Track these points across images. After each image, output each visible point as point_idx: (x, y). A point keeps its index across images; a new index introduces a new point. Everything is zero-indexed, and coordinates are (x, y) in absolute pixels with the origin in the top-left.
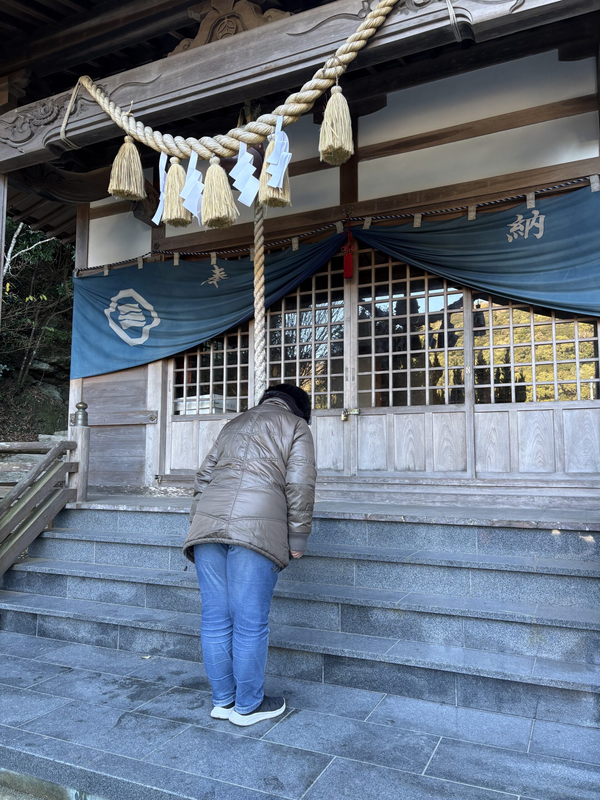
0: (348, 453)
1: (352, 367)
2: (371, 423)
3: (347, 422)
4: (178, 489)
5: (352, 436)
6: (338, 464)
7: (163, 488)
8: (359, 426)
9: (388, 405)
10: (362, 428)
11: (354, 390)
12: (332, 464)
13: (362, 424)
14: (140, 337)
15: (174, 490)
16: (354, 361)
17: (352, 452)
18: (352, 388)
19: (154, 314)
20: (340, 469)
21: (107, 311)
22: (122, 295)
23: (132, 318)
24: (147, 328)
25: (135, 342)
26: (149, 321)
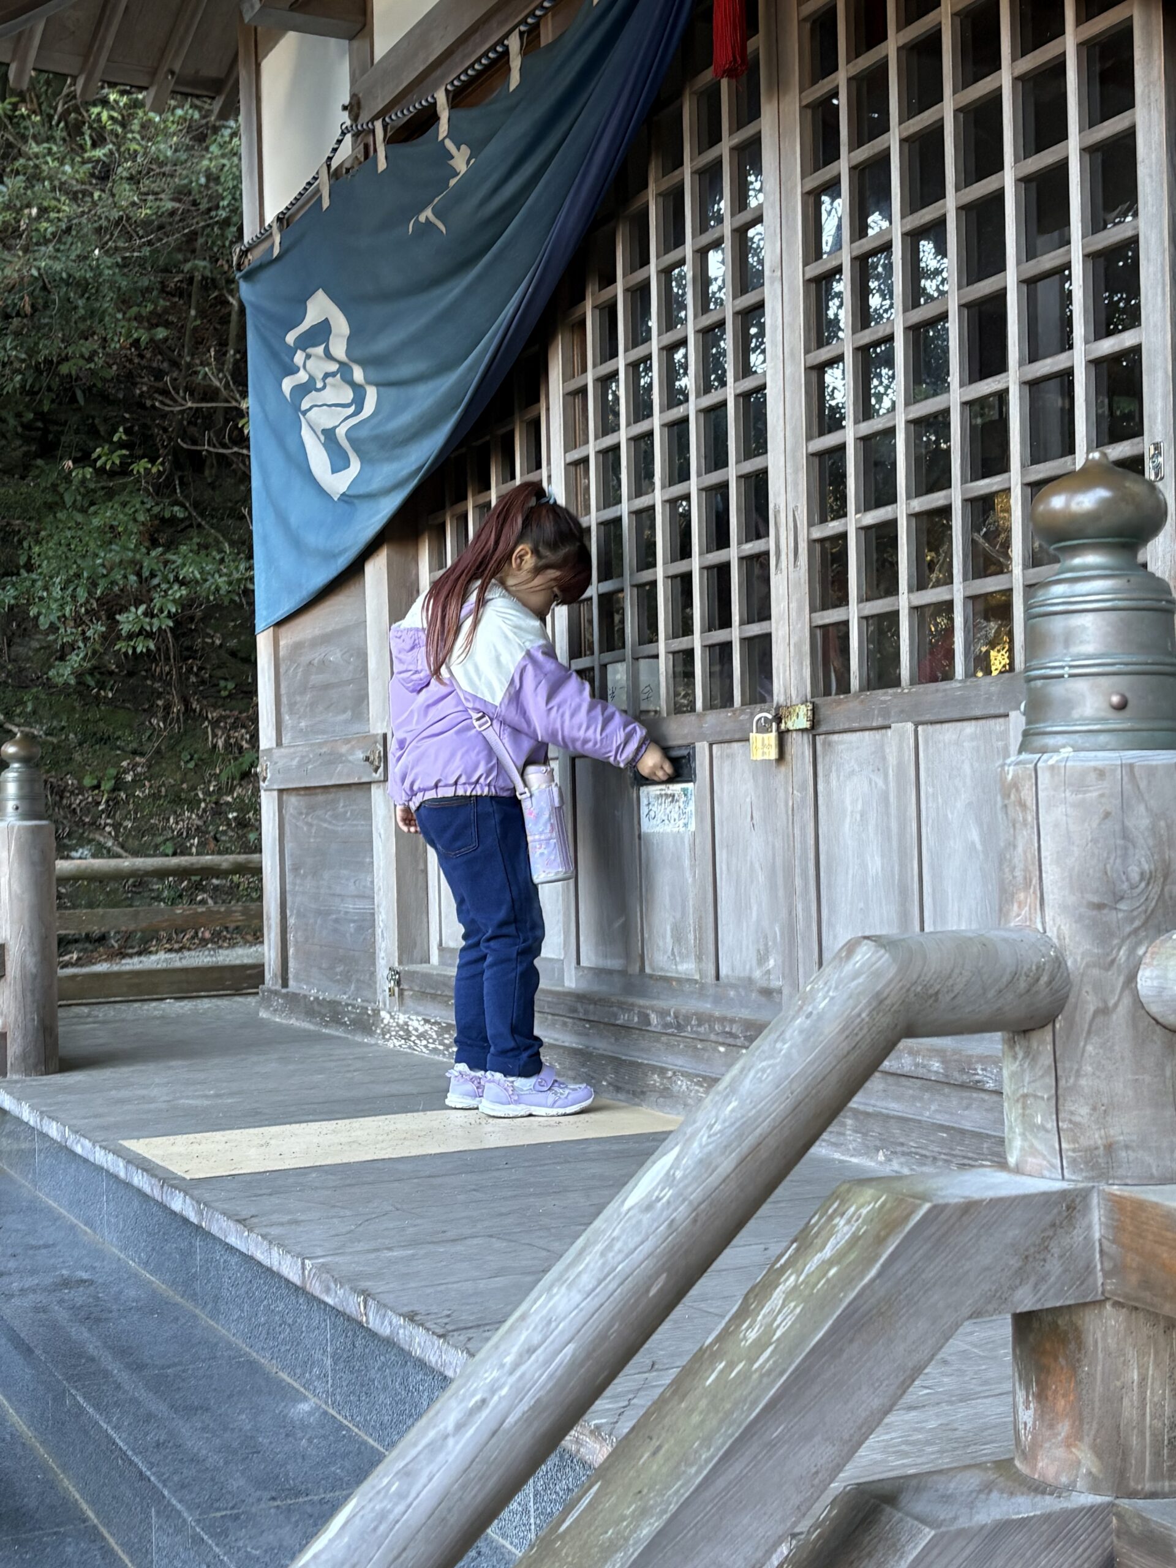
0: (790, 913)
1: (791, 506)
2: (853, 772)
3: (783, 769)
4: (427, 1027)
5: (797, 832)
6: (772, 963)
7: (402, 1018)
8: (820, 788)
9: (896, 683)
10: (829, 794)
11: (800, 609)
12: (754, 963)
13: (827, 776)
14: (347, 465)
15: (421, 1030)
16: (796, 471)
17: (800, 907)
18: (793, 605)
19: (358, 375)
20: (776, 983)
21: (287, 384)
22: (312, 318)
23: (329, 395)
24: (341, 432)
25: (338, 483)
26: (359, 402)
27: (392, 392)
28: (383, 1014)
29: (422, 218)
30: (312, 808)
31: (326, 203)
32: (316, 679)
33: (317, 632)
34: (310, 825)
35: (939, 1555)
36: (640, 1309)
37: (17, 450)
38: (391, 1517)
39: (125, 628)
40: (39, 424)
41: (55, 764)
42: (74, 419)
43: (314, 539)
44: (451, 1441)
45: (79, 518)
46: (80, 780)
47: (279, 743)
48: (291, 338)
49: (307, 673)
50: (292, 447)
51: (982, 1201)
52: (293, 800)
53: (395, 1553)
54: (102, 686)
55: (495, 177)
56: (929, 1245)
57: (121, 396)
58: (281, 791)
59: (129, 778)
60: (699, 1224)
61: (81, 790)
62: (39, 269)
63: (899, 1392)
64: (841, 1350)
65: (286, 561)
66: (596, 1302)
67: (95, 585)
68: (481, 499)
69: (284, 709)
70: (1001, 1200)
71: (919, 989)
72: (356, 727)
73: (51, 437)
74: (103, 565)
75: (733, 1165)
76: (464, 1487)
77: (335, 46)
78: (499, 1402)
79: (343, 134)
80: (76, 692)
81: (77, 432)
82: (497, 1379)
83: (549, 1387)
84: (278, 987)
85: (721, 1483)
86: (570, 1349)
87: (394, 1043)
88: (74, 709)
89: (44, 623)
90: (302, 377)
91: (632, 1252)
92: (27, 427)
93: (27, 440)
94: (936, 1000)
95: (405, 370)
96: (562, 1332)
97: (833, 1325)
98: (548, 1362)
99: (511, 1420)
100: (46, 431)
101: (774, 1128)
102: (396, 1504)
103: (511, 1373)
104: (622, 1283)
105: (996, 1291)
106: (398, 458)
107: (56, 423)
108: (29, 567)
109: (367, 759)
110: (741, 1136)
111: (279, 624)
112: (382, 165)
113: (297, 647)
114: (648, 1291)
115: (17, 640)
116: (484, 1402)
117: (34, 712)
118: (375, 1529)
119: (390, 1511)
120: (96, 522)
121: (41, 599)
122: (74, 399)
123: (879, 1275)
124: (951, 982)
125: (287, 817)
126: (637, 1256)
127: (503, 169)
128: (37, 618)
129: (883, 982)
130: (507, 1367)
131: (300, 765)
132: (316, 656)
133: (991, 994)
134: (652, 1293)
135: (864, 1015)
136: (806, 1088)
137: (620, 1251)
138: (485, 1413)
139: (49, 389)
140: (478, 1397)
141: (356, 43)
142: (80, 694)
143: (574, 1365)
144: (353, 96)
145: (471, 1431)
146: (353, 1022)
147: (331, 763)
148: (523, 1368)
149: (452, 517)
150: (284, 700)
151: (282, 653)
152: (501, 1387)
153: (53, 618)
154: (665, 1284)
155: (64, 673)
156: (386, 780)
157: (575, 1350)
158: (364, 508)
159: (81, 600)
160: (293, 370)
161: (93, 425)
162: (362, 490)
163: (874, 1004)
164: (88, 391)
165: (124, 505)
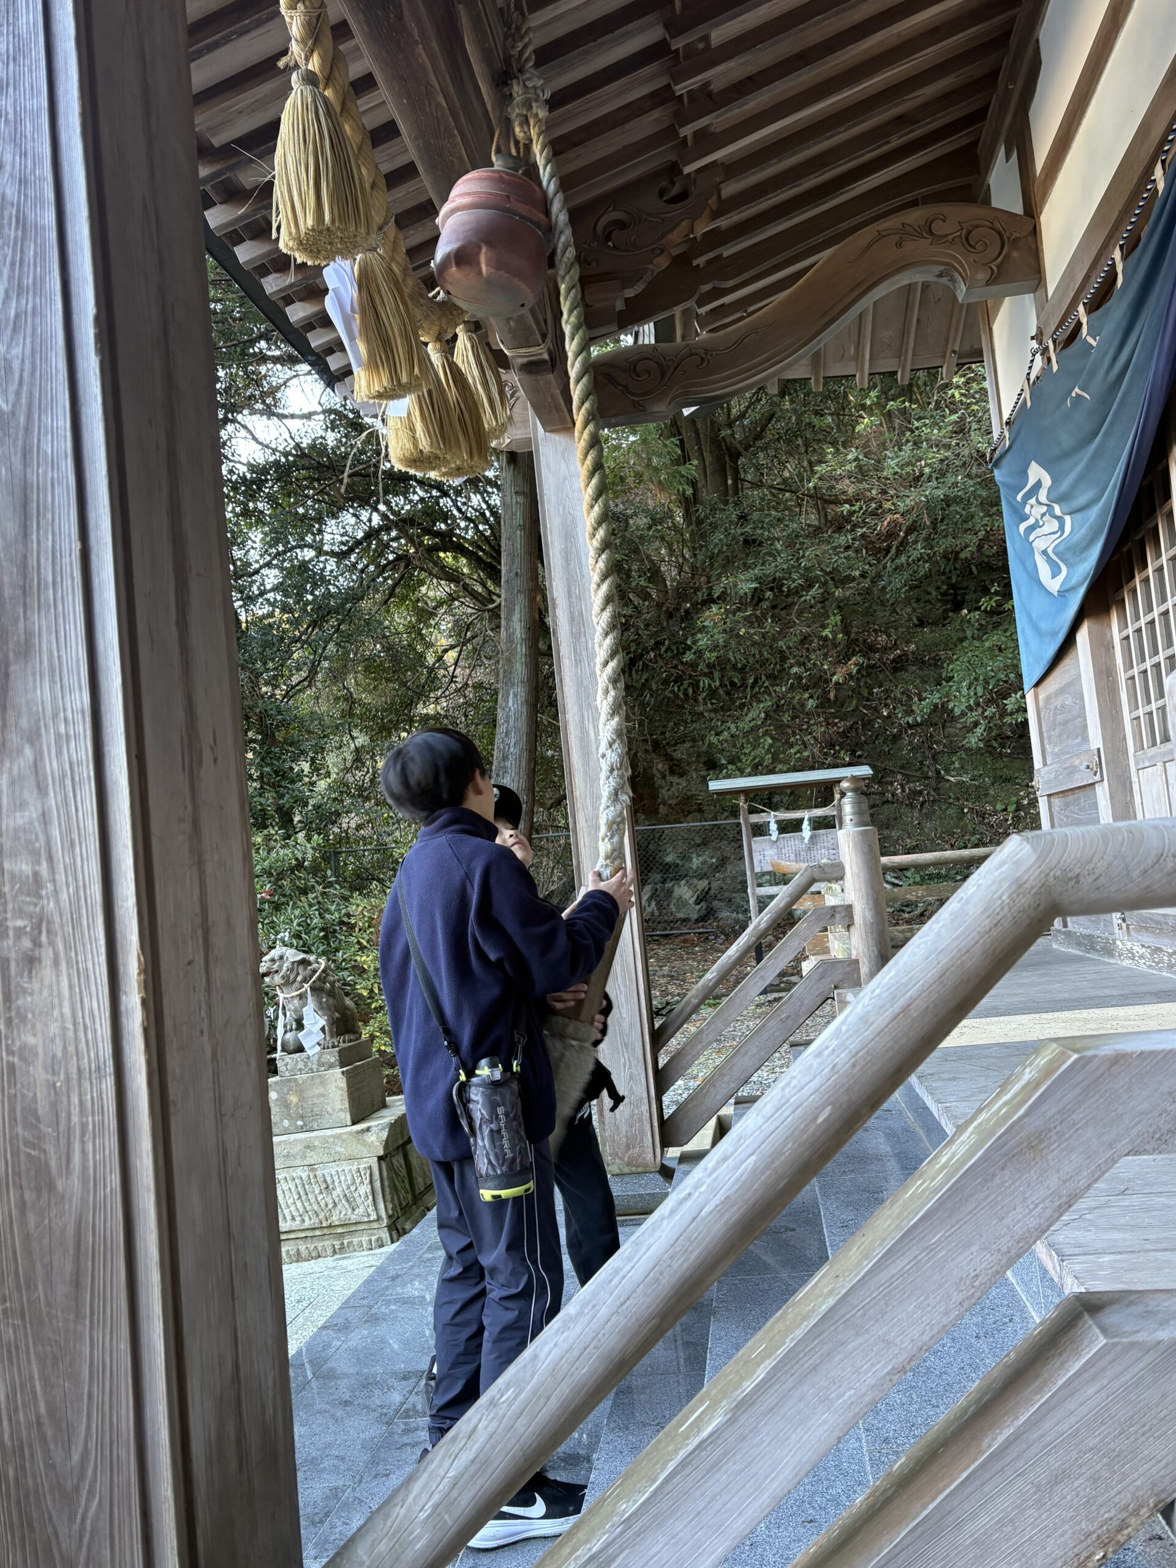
4: (1144, 950)
7: (1129, 945)
14: (1060, 572)
15: (1141, 952)
19: (1057, 510)
21: (1022, 527)
22: (1031, 482)
23: (1046, 529)
24: (1050, 551)
25: (1054, 585)
26: (1062, 528)
27: (1079, 516)
28: (1118, 942)
29: (1074, 394)
30: (1067, 805)
31: (1029, 404)
32: (1060, 718)
33: (1057, 686)
34: (1067, 817)
35: (1113, 1361)
36: (810, 1131)
37: (939, 610)
38: (621, 1274)
39: (1009, 708)
40: (951, 591)
41: (978, 798)
42: (972, 585)
43: (1044, 626)
44: (665, 1222)
45: (976, 643)
46: (994, 806)
47: (1045, 764)
48: (1019, 498)
49: (1055, 714)
50: (1030, 567)
51: (1133, 1053)
52: (1056, 801)
53: (622, 1299)
54: (1003, 746)
55: (1112, 351)
56: (1078, 1090)
57: (1000, 564)
58: (1049, 796)
59: (1025, 802)
60: (857, 1068)
61: (995, 812)
62: (926, 496)
63: (1056, 1215)
64: (993, 1176)
65: (1034, 644)
66: (773, 1127)
67: (988, 684)
68: (1144, 575)
69: (1046, 742)
70: (1153, 1053)
71: (1059, 873)
72: (1084, 748)
73: (959, 598)
74: (992, 670)
75: (886, 1022)
76: (671, 1257)
77: (1028, 299)
78: (699, 1196)
79: (1034, 355)
80: (987, 752)
81: (975, 591)
82: (700, 1180)
83: (736, 1188)
84: (1061, 928)
85: (885, 1275)
86: (753, 1158)
87: (1127, 963)
88: (986, 762)
89: (957, 712)
90: (1031, 521)
91: (802, 1089)
92: (943, 594)
93: (945, 602)
94: (1078, 882)
95: (1082, 499)
96: (747, 1147)
97: (984, 1154)
98: (736, 1168)
99: (707, 1209)
100: (956, 595)
101: (923, 992)
102: (625, 1265)
103: (710, 1175)
104: (793, 1112)
105: (1154, 1133)
106: (1085, 559)
107: (961, 589)
108: (950, 679)
109: (1088, 767)
110: (894, 998)
111: (1037, 684)
112: (1055, 367)
113: (1048, 699)
114: (816, 1118)
115: (948, 724)
116: (690, 1194)
117: (962, 767)
118: (610, 1281)
119: (622, 1269)
120: (987, 644)
121: (955, 697)
122: (971, 572)
123: (1027, 1114)
124: (1091, 866)
125: (1055, 813)
126: (807, 1091)
127: (1116, 343)
128: (952, 710)
129: (1023, 869)
130: (708, 1171)
131: (1056, 778)
132: (1057, 703)
133: (1135, 874)
134: (820, 1120)
135: (1004, 898)
136: (952, 959)
137: (795, 1087)
138: (689, 1203)
139: (955, 569)
140: (687, 1192)
141: (1037, 293)
142: (990, 753)
143: (755, 1173)
144: (1038, 328)
145: (677, 1217)
146: (1103, 949)
147: (1071, 773)
148: (718, 1172)
149: (1128, 591)
150: (1045, 735)
151: (1041, 704)
152: (701, 1185)
153: (963, 707)
154: (830, 1115)
155: (973, 740)
156: (1102, 781)
157: (756, 1162)
158: (1070, 595)
159: (980, 694)
160: (1025, 518)
161: (985, 586)
162: (1067, 587)
163: (1014, 888)
164: (980, 565)
165: (1006, 631)
